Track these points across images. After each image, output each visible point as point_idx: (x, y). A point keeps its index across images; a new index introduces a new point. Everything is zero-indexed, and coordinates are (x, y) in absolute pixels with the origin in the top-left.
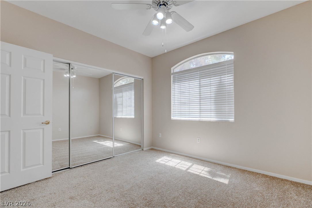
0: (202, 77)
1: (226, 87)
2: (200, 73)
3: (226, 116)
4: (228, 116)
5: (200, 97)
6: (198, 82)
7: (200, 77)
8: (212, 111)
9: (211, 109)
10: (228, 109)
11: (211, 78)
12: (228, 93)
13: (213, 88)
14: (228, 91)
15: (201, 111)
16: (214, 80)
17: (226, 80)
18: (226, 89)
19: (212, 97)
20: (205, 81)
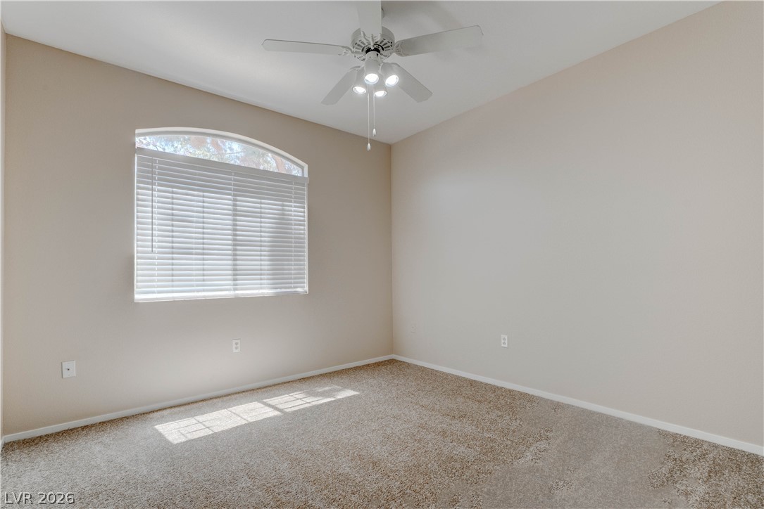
0: (239, 191)
1: (293, 227)
2: (235, 180)
3: (291, 283)
4: (295, 283)
5: (235, 240)
6: (230, 200)
7: (235, 190)
8: (264, 275)
9: (261, 270)
10: (295, 269)
11: (263, 201)
12: (295, 238)
13: (267, 224)
14: (295, 234)
15: (236, 273)
16: (270, 207)
17: (293, 213)
18: (291, 229)
19: (265, 242)
20: (247, 203)
